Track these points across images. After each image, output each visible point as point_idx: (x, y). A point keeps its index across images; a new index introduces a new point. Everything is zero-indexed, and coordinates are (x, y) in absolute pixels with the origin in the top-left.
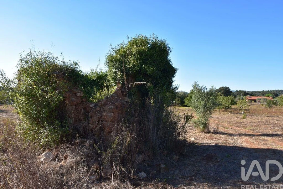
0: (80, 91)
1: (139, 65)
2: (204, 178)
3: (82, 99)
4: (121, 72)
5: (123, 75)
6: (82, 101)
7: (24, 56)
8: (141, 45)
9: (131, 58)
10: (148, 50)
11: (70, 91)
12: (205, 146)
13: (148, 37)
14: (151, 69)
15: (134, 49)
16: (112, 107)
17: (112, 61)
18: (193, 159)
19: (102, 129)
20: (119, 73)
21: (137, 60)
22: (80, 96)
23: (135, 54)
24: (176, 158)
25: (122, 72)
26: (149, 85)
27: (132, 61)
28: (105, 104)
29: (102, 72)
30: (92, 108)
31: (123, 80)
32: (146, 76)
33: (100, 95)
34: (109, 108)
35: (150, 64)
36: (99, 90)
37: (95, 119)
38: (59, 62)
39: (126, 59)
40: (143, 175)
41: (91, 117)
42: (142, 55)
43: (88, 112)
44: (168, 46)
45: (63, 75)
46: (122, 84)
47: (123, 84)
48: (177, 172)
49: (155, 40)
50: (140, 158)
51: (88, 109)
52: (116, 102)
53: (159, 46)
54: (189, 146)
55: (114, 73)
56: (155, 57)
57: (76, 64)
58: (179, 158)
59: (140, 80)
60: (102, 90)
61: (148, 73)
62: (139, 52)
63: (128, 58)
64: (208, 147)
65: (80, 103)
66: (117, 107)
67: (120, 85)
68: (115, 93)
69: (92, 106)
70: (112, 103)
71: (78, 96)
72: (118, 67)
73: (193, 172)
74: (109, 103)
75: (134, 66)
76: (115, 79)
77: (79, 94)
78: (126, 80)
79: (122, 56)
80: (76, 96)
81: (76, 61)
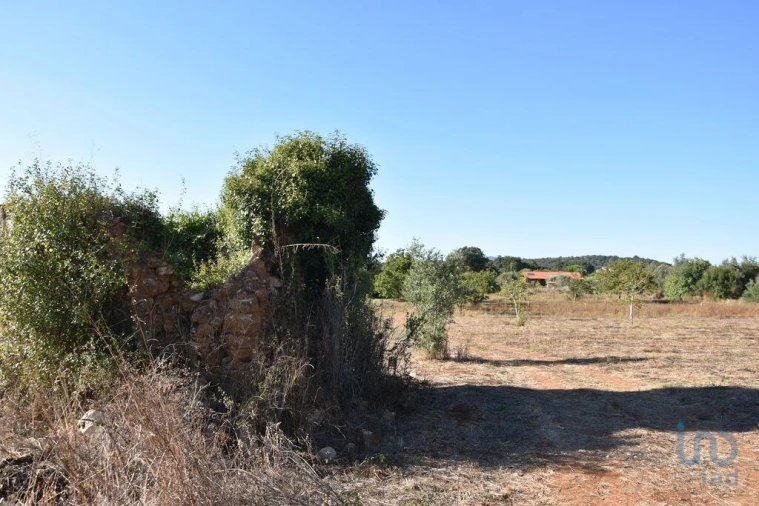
0: (165, 263)
1: (306, 204)
2: (462, 452)
3: (170, 282)
4: (264, 219)
5: (266, 226)
6: (171, 287)
7: (20, 174)
8: (310, 156)
9: (287, 185)
10: (327, 170)
11: (142, 262)
12: (445, 388)
13: (325, 137)
14: (334, 214)
15: (294, 167)
16: (250, 300)
17: (239, 193)
18: (427, 417)
19: (224, 353)
20: (257, 221)
21: (302, 189)
22: (166, 275)
23: (295, 178)
24: (390, 415)
25: (266, 216)
26: (336, 251)
27: (292, 195)
28: (232, 294)
30: (197, 303)
31: (268, 236)
32: (323, 229)
33: (208, 272)
34: (244, 303)
35: (331, 202)
36: (206, 260)
37: (207, 328)
38: (107, 192)
39: (274, 187)
40: (329, 451)
41: (196, 324)
42: (313, 179)
43: (189, 314)
44: (369, 159)
45: (122, 224)
46: (264, 246)
47: (269, 247)
48: (401, 442)
49: (341, 144)
50: (315, 417)
51: (185, 305)
52: (258, 289)
53: (349, 161)
54: (412, 390)
55: (244, 220)
56: (340, 186)
57: (152, 196)
58: (396, 417)
59: (307, 237)
60: (214, 259)
61: (329, 221)
62: (307, 174)
63: (280, 185)
64: (452, 392)
65: (166, 293)
66: (259, 301)
67: (260, 249)
68: (251, 267)
69: (196, 298)
70: (250, 293)
71: (162, 273)
72: (256, 207)
73: (434, 441)
74: (242, 292)
75: (296, 205)
76: (247, 234)
77: (163, 271)
78: (277, 236)
79: (262, 178)
80: (157, 274)
81: (152, 190)
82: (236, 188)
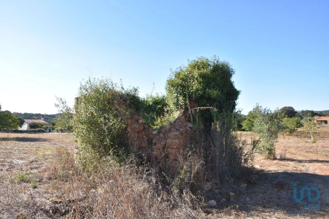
0: (142, 118)
1: (202, 89)
2: (278, 206)
3: (144, 126)
4: (183, 97)
5: (185, 100)
6: (144, 128)
7: (83, 84)
8: (203, 67)
9: (193, 81)
10: (211, 73)
11: (132, 118)
12: (273, 173)
13: (210, 59)
14: (214, 93)
15: (196, 73)
16: (177, 133)
17: (173, 86)
18: (262, 187)
19: (167, 156)
20: (181, 98)
21: (200, 83)
22: (142, 123)
23: (197, 78)
24: (244, 185)
25: (185, 96)
26: (215, 110)
27: (195, 86)
28: (170, 131)
29: (158, 97)
30: (155, 135)
31: (186, 104)
32: (210, 100)
33: (161, 122)
34: (175, 135)
35: (214, 88)
36: (160, 116)
37: (160, 146)
38: (118, 89)
39: (188, 83)
40: (213, 202)
41: (155, 144)
42: (205, 78)
43: (152, 140)
44: (231, 67)
45: (124, 102)
46: (184, 109)
47: (186, 109)
48: (248, 199)
49: (217, 61)
50: (208, 186)
51: (150, 136)
52: (181, 128)
53: (221, 69)
54: (255, 174)
55: (175, 98)
56: (218, 80)
57: (136, 90)
58: (247, 186)
59: (203, 104)
60: (163, 115)
61: (213, 96)
62: (202, 76)
63: (190, 82)
64: (276, 175)
65: (142, 130)
66: (182, 134)
67: (183, 111)
68: (179, 118)
69: (155, 132)
70: (177, 130)
71: (140, 122)
72: (180, 92)
73: (264, 199)
74: (174, 130)
75: (197, 90)
76: (177, 104)
77: (141, 121)
78: (190, 105)
79: (183, 79)
80: (138, 123)
81: (136, 87)
82: (171, 84)
